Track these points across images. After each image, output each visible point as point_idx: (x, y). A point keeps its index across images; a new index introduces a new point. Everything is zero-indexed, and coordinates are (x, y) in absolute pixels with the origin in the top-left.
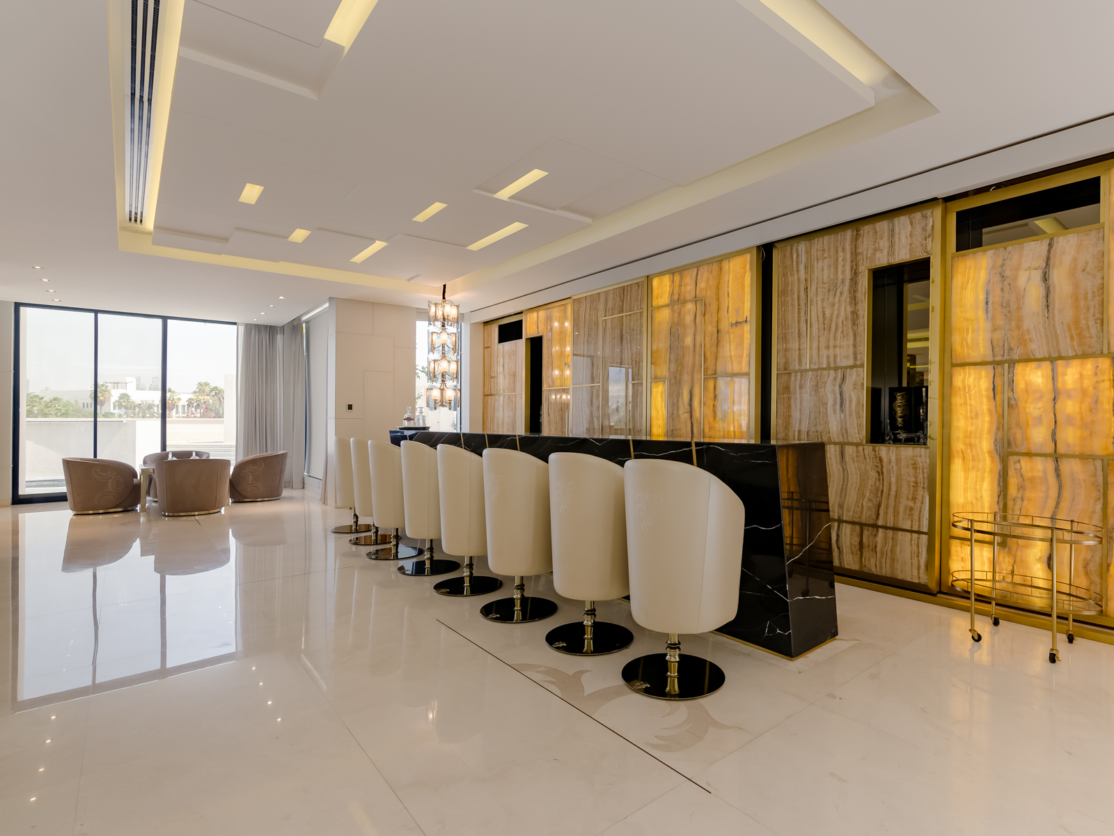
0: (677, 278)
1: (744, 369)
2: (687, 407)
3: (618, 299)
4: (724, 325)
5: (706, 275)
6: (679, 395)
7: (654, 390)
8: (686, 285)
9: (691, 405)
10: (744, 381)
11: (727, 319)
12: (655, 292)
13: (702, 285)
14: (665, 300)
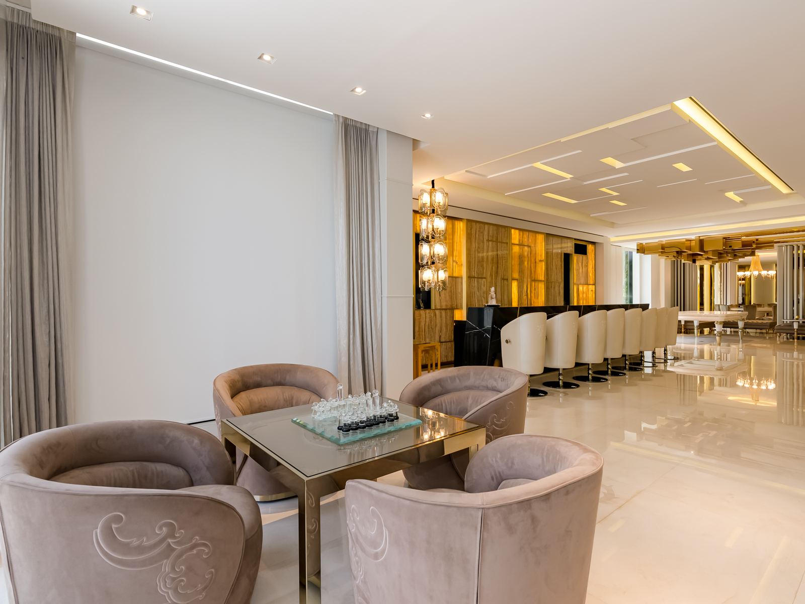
0: (521, 233)
1: (543, 279)
2: (526, 293)
3: (495, 233)
4: (537, 261)
5: (531, 237)
6: (523, 287)
7: (513, 284)
8: (525, 238)
9: (527, 292)
10: (543, 283)
11: (538, 258)
12: (513, 236)
13: (530, 241)
14: (516, 242)
